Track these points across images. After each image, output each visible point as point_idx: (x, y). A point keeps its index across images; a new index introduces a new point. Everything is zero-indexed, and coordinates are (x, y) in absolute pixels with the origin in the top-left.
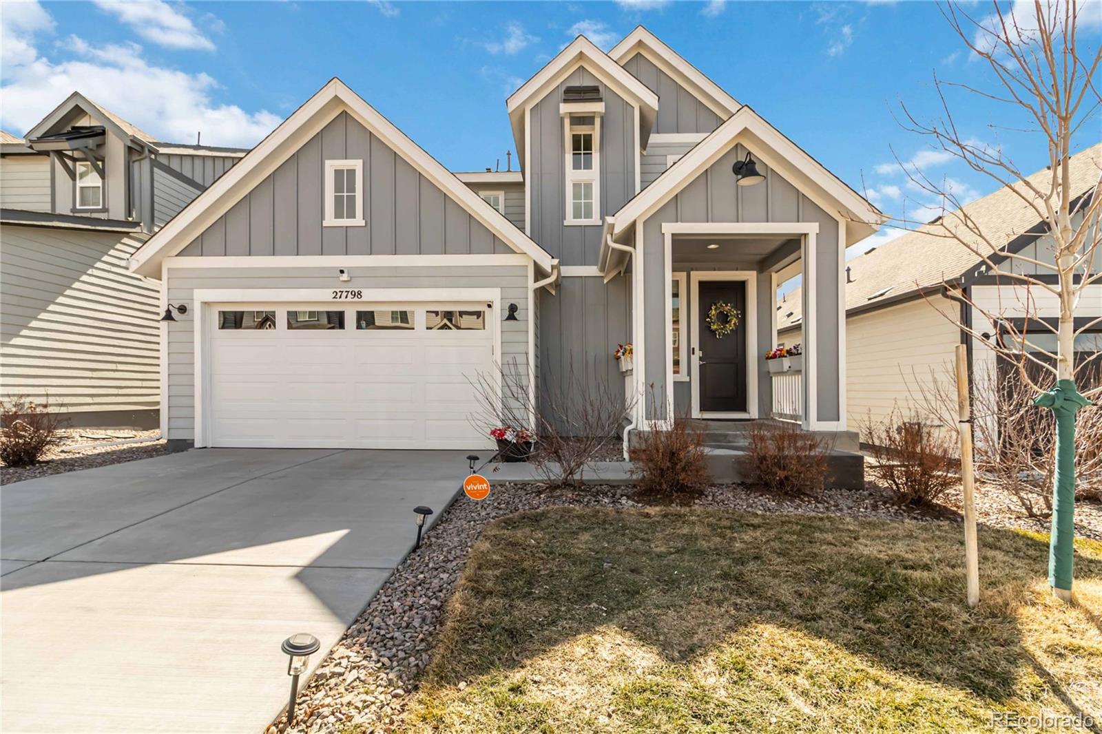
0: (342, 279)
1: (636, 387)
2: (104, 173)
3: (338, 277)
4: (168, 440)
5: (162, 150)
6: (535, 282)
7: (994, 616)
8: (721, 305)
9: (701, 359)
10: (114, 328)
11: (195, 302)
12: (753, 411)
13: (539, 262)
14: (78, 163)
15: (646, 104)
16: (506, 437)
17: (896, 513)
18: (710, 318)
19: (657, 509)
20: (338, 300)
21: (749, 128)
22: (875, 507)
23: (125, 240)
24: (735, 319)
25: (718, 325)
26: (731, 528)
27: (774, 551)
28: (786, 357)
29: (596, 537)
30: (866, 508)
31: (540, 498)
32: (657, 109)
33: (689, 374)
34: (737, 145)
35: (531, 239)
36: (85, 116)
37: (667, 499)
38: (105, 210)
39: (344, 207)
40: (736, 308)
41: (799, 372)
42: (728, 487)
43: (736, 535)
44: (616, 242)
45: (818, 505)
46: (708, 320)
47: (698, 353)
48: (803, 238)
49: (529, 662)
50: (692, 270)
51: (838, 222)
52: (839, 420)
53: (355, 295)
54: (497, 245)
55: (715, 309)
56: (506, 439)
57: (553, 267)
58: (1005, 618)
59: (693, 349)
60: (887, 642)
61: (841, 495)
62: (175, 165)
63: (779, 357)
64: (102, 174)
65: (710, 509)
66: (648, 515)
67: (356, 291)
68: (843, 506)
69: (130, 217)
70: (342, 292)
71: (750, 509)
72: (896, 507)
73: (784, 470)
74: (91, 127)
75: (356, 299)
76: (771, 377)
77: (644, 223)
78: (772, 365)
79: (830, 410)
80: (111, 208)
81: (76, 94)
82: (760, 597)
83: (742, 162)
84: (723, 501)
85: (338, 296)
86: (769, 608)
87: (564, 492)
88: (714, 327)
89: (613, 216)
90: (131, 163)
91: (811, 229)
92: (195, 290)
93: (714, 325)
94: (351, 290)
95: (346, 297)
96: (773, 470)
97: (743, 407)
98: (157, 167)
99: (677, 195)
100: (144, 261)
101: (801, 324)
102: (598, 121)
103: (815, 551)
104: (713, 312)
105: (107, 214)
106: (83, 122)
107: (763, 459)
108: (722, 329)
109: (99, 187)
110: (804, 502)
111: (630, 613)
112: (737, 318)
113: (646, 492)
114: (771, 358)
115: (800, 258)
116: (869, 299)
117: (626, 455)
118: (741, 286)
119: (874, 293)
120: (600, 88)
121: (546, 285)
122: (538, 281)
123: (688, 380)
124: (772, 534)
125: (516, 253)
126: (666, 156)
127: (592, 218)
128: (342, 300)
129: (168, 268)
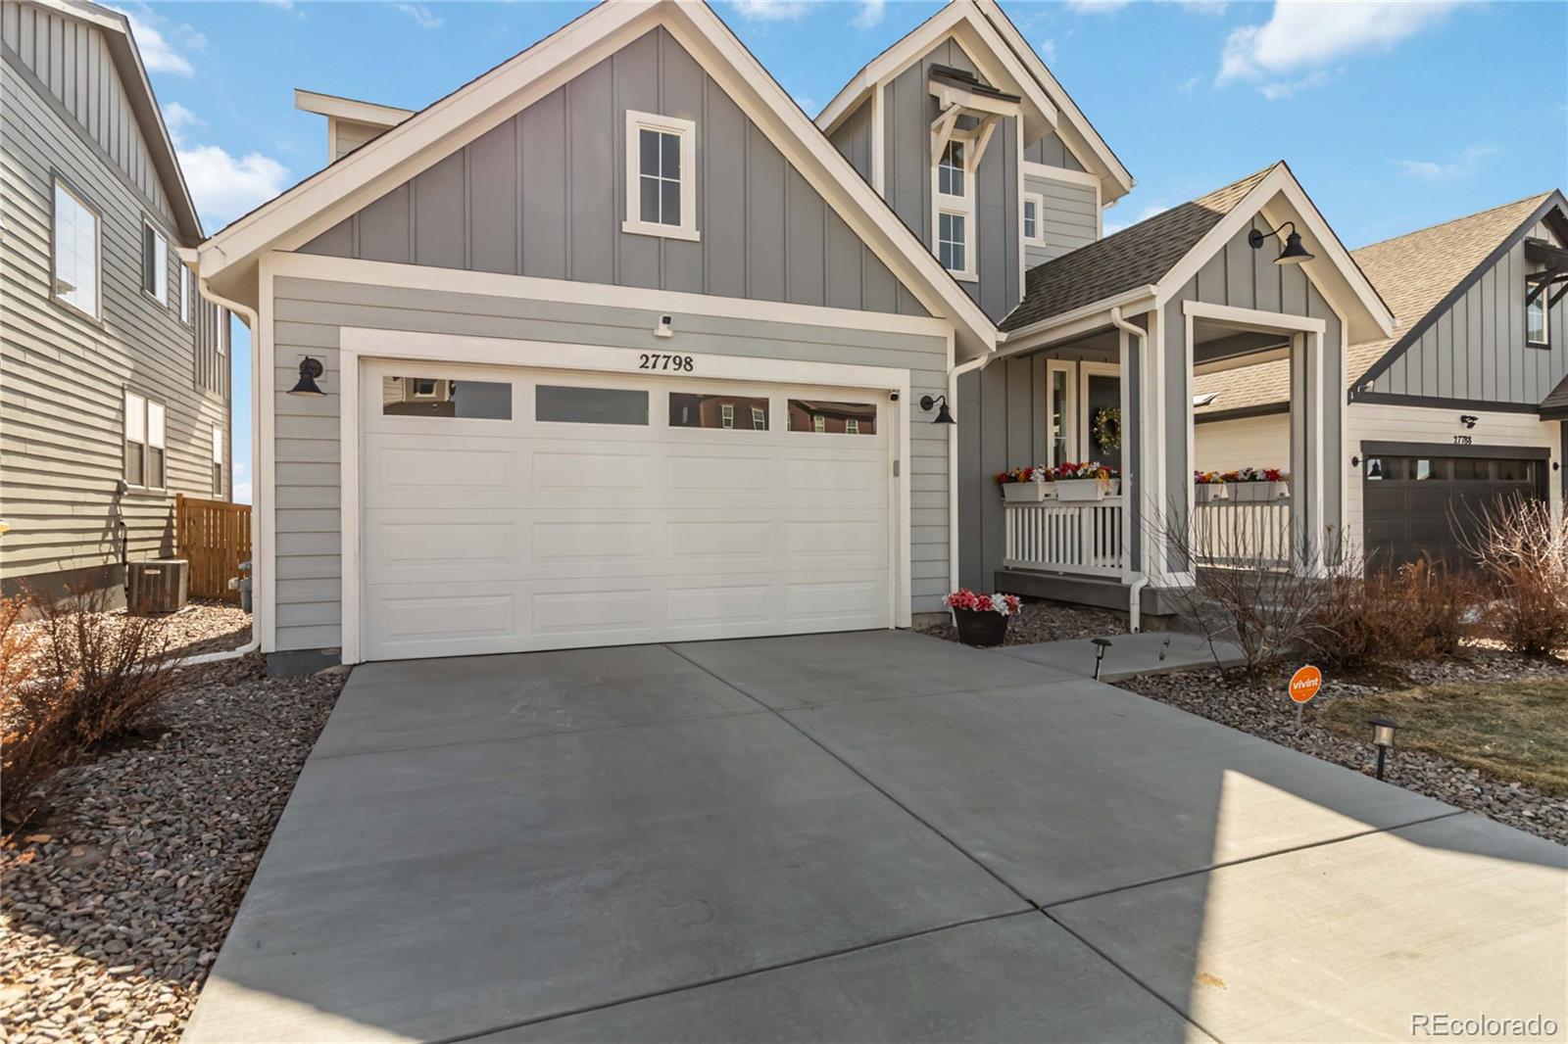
0: (663, 333)
3: (657, 330)
6: (957, 364)
8: (1111, 410)
11: (343, 354)
16: (993, 606)
18: (1099, 427)
20: (650, 371)
21: (1286, 193)
25: (1106, 437)
39: (662, 202)
46: (1096, 429)
50: (1082, 359)
51: (1340, 322)
53: (680, 364)
54: (902, 300)
55: (1106, 416)
56: (993, 610)
67: (683, 356)
70: (658, 356)
75: (682, 372)
83: (1259, 232)
85: (649, 364)
88: (1101, 439)
91: (1317, 325)
92: (343, 330)
93: (1102, 436)
94: (673, 355)
95: (665, 367)
104: (1103, 419)
108: (1111, 442)
117: (1137, 624)
121: (972, 370)
122: (962, 364)
125: (932, 316)
127: (964, 270)
128: (655, 371)
129: (274, 276)
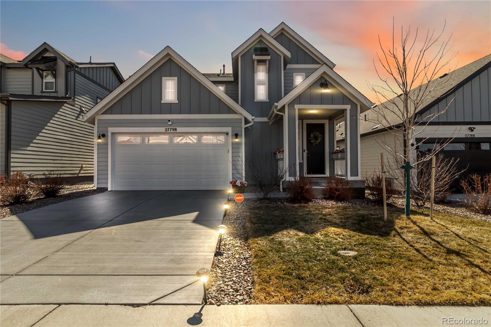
0: (169, 123)
1: (285, 164)
2: (56, 76)
3: (168, 123)
4: (97, 188)
5: (80, 66)
6: (245, 125)
7: (390, 222)
8: (315, 133)
9: (307, 154)
10: (61, 142)
11: (109, 132)
12: (327, 174)
13: (246, 117)
14: (44, 72)
15: (286, 55)
16: (236, 184)
17: (374, 205)
18: (311, 138)
19: (297, 205)
20: (167, 132)
21: (326, 72)
22: (368, 204)
23: (65, 105)
24: (320, 138)
25: (314, 141)
26: (322, 209)
27: (335, 213)
28: (339, 153)
29: (280, 212)
30: (365, 204)
31: (257, 203)
32: (290, 57)
33: (303, 160)
34: (321, 77)
35: (241, 106)
36: (48, 52)
37: (300, 202)
38: (56, 92)
39: (170, 96)
40: (321, 135)
41: (344, 159)
42: (319, 199)
43: (323, 210)
44: (277, 111)
45: (349, 203)
46: (310, 138)
47: (306, 151)
48: (345, 110)
49: (273, 235)
50: (304, 119)
51: (357, 105)
52: (358, 176)
54: (230, 110)
55: (313, 134)
56: (236, 185)
57: (253, 119)
58: (392, 222)
59: (304, 150)
60: (363, 229)
61: (357, 201)
62: (83, 72)
63: (337, 153)
64: (55, 76)
65: (314, 204)
66: (294, 207)
67: (174, 128)
68: (357, 203)
69: (67, 95)
70: (169, 129)
71: (327, 205)
72: (374, 204)
73: (338, 191)
74: (50, 57)
75: (174, 131)
76: (334, 161)
77: (288, 105)
78: (334, 156)
79: (355, 173)
80: (59, 92)
81: (45, 43)
82: (331, 222)
83: (323, 83)
84: (318, 203)
85: (167, 130)
86: (333, 224)
87: (265, 201)
88: (312, 141)
89: (277, 103)
90: (68, 72)
91: (348, 107)
92: (109, 128)
93: (312, 140)
94: (172, 128)
95: (171, 131)
96: (335, 192)
97: (323, 172)
98: (77, 73)
99: (300, 95)
100: (89, 117)
101: (344, 139)
102: (268, 62)
103: (347, 213)
104: (312, 136)
105: (57, 93)
106: (47, 55)
107: (331, 189)
108: (315, 142)
109: (53, 82)
110: (345, 202)
111: (296, 226)
112: (321, 137)
113: (293, 200)
114: (334, 153)
115: (344, 116)
116: (372, 129)
117: (281, 190)
118: (323, 125)
119: (374, 127)
120: (268, 48)
121: (248, 126)
122: (246, 125)
123: (302, 162)
124: (334, 210)
125: (238, 114)
126: (293, 73)
127: (265, 99)
128: (168, 132)
129: (98, 119)
